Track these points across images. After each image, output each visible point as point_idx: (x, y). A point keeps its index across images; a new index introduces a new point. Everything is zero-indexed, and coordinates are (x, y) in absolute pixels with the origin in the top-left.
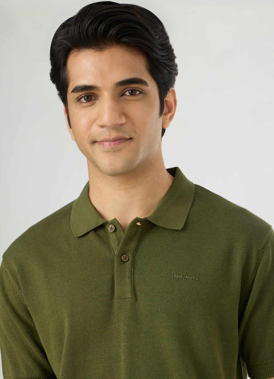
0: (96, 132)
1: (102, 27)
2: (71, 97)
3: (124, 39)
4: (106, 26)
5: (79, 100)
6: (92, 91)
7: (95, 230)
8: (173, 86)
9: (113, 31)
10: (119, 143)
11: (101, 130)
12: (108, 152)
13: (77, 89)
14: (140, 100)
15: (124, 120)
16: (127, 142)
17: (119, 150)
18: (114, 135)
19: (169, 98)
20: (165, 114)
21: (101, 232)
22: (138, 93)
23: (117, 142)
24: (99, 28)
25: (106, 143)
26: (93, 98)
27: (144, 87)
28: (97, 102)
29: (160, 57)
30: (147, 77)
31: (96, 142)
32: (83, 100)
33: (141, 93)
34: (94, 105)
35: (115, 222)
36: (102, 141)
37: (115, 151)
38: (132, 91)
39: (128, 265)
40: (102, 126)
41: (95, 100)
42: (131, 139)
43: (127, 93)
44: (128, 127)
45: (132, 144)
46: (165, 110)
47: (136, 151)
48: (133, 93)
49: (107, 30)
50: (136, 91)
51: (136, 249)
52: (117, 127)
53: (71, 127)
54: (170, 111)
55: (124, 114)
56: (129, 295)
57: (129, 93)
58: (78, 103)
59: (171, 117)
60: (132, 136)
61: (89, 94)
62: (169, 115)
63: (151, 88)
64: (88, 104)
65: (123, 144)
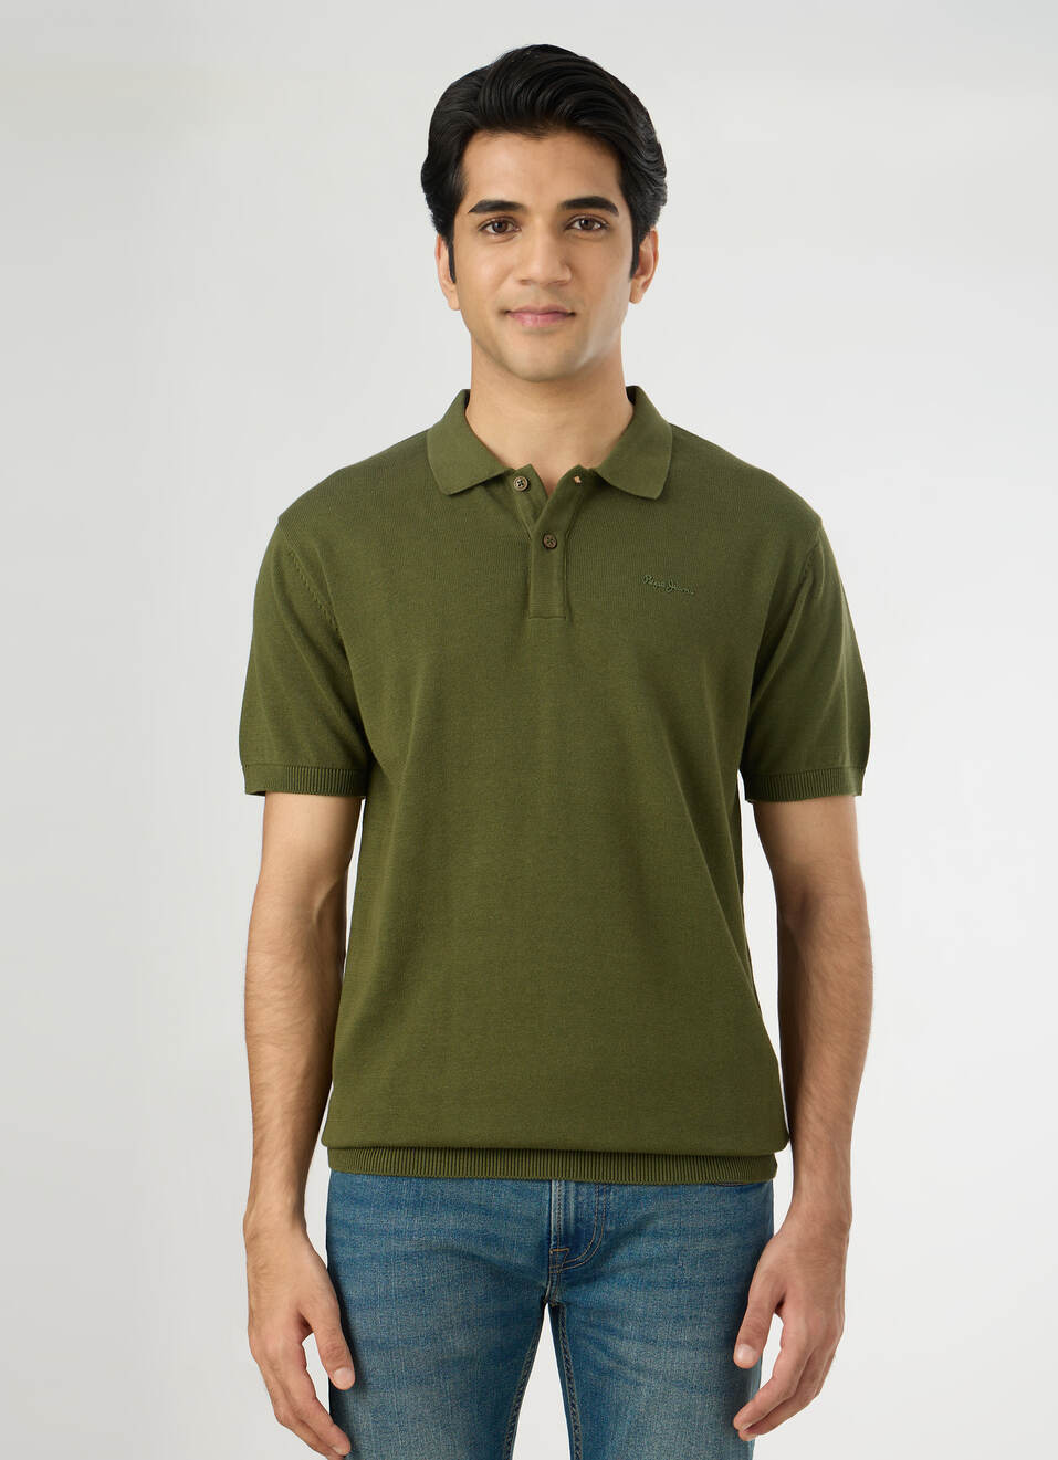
0: (512, 293)
1: (546, 95)
2: (465, 221)
3: (584, 122)
4: (552, 95)
5: (483, 228)
6: (511, 213)
7: (486, 484)
8: (654, 223)
9: (567, 105)
10: (553, 320)
11: (520, 289)
12: (530, 333)
13: (483, 207)
14: (600, 240)
15: (567, 276)
16: (569, 320)
17: (551, 333)
18: (545, 301)
19: (646, 248)
20: (637, 277)
21: (498, 490)
22: (597, 226)
23: (550, 316)
24: (541, 97)
25: (528, 317)
26: (510, 227)
27: (611, 218)
28: (519, 235)
29: (645, 165)
30: (616, 198)
31: (508, 312)
32: (490, 229)
33: (602, 226)
34: (511, 242)
35: (528, 473)
36: (522, 312)
37: (543, 334)
38: (586, 222)
39: (557, 554)
40: (524, 282)
41: (514, 231)
42: (573, 314)
43: (577, 225)
44: (571, 291)
45: (575, 325)
46: (638, 271)
47: (582, 340)
48: (587, 225)
49: (555, 102)
50: (594, 221)
51: (571, 528)
52: (554, 286)
53: (454, 282)
54: (644, 273)
55: (568, 264)
56: (558, 611)
57: (581, 225)
58: (480, 233)
59: (646, 284)
60: (576, 310)
61: (504, 218)
62: (643, 279)
63: (623, 221)
64: (499, 237)
65: (560, 323)
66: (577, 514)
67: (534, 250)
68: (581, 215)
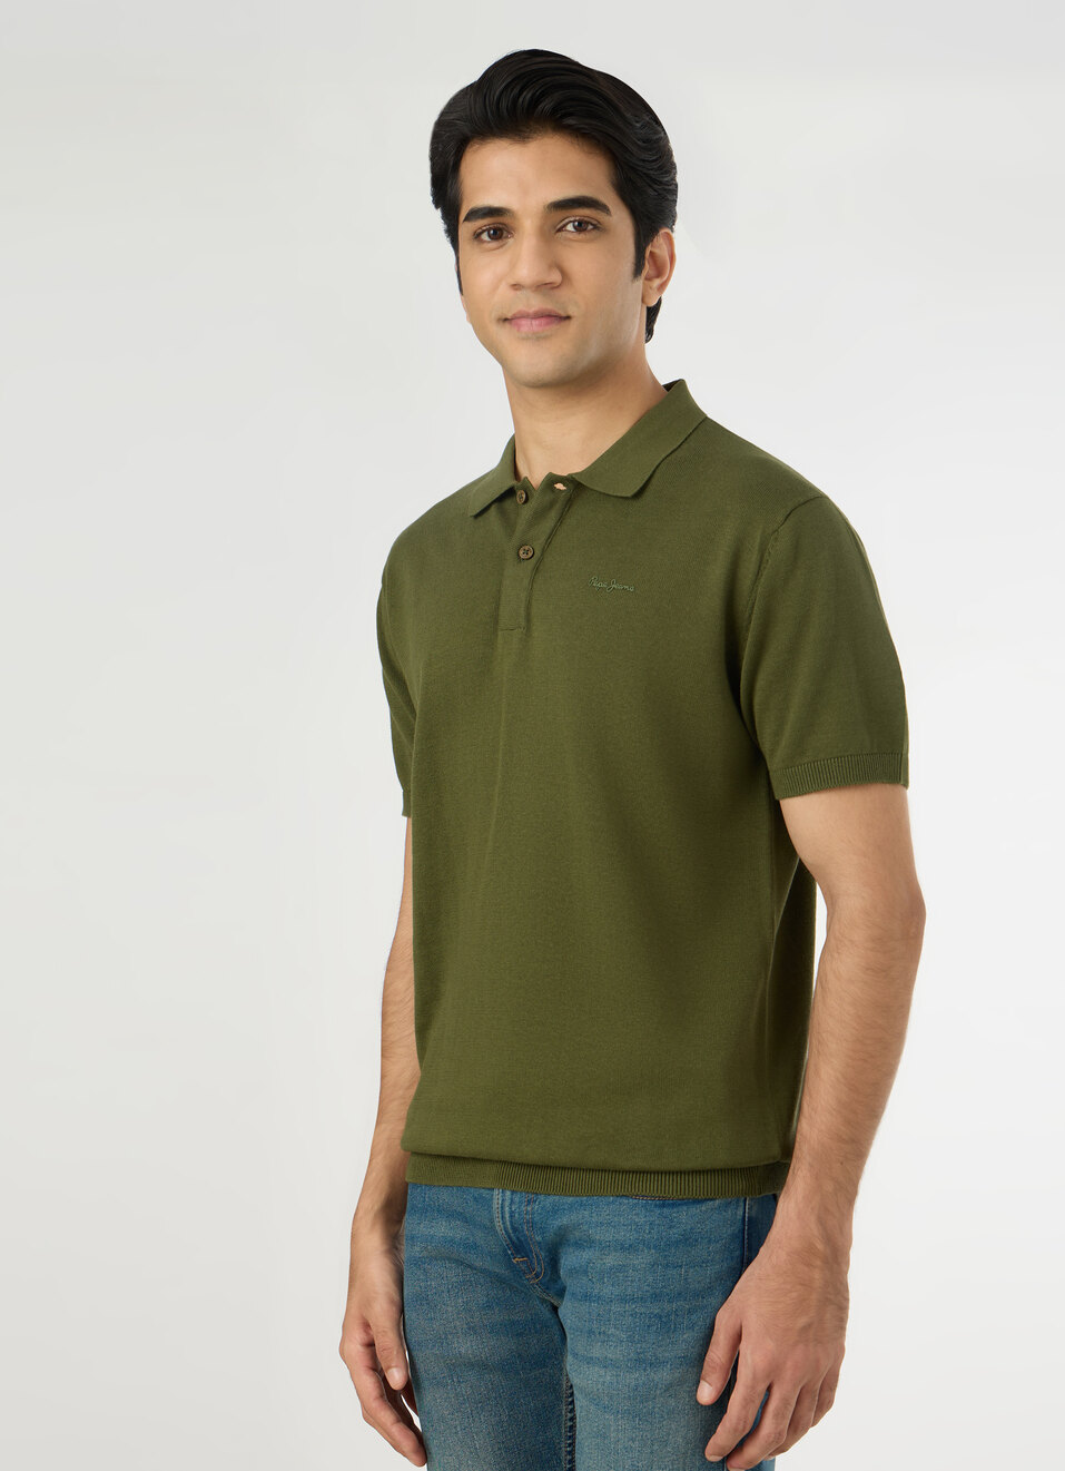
0: (506, 299)
1: (527, 95)
2: (465, 229)
3: (570, 121)
4: (533, 95)
5: (477, 236)
6: (501, 219)
7: (499, 501)
9: (547, 105)
10: (547, 324)
11: (511, 293)
12: (526, 339)
13: (475, 214)
14: (591, 241)
16: (567, 322)
17: (546, 338)
18: (535, 303)
19: (658, 246)
20: (648, 279)
21: (507, 505)
22: (590, 227)
23: (543, 321)
24: (521, 100)
25: (524, 323)
26: (505, 234)
27: (603, 217)
28: (511, 241)
29: (641, 164)
30: (609, 197)
31: (506, 320)
32: (485, 237)
33: (595, 227)
34: (504, 248)
36: (518, 318)
37: (538, 338)
38: (580, 224)
39: (530, 564)
40: (515, 287)
41: (507, 237)
42: (567, 317)
43: (570, 227)
44: (563, 293)
45: (570, 329)
46: (647, 268)
47: (581, 343)
48: (581, 226)
49: (535, 102)
50: (587, 223)
51: (551, 537)
52: (543, 287)
53: (462, 292)
54: (658, 273)
55: (556, 266)
56: (521, 621)
57: (574, 227)
58: (476, 243)
59: (662, 287)
60: (570, 313)
61: (498, 225)
62: (657, 282)
63: (620, 221)
64: (494, 244)
65: (555, 327)
66: (561, 521)
67: (522, 258)
68: (573, 214)
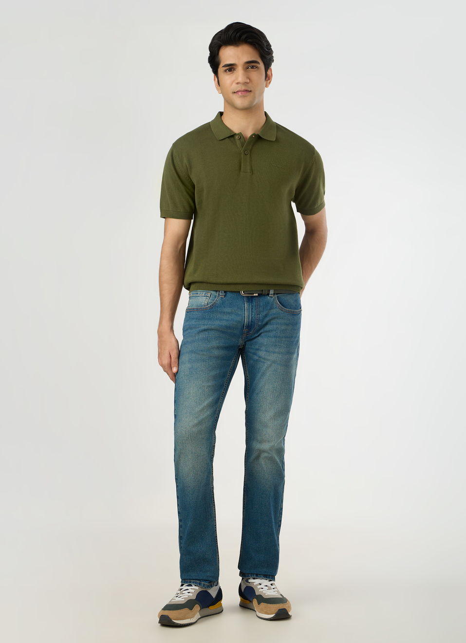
0: (235, 87)
1: (238, 35)
2: (221, 69)
3: (249, 40)
5: (225, 71)
6: (233, 67)
7: (228, 137)
8: (271, 66)
9: (244, 37)
11: (237, 85)
12: (241, 97)
13: (224, 66)
14: (255, 71)
15: (248, 81)
17: (246, 96)
18: (243, 88)
19: (269, 73)
20: (267, 81)
21: (232, 139)
22: (255, 68)
23: (245, 92)
25: (240, 93)
26: (232, 70)
27: (258, 65)
30: (260, 61)
31: (234, 92)
32: (227, 71)
34: (233, 74)
35: (240, 135)
36: (238, 92)
37: (244, 96)
39: (248, 156)
40: (238, 83)
41: (234, 71)
42: (251, 91)
43: (250, 68)
44: (250, 85)
45: (252, 94)
46: (267, 79)
47: (254, 98)
48: (252, 67)
49: (240, 36)
50: (254, 66)
51: (252, 149)
52: (246, 83)
53: (219, 85)
54: (269, 79)
55: (248, 78)
56: (249, 171)
58: (225, 73)
59: (270, 83)
61: (231, 68)
62: (269, 81)
63: (261, 66)
64: (230, 73)
65: (248, 94)
66: (253, 146)
67: (239, 75)
68: (250, 65)
